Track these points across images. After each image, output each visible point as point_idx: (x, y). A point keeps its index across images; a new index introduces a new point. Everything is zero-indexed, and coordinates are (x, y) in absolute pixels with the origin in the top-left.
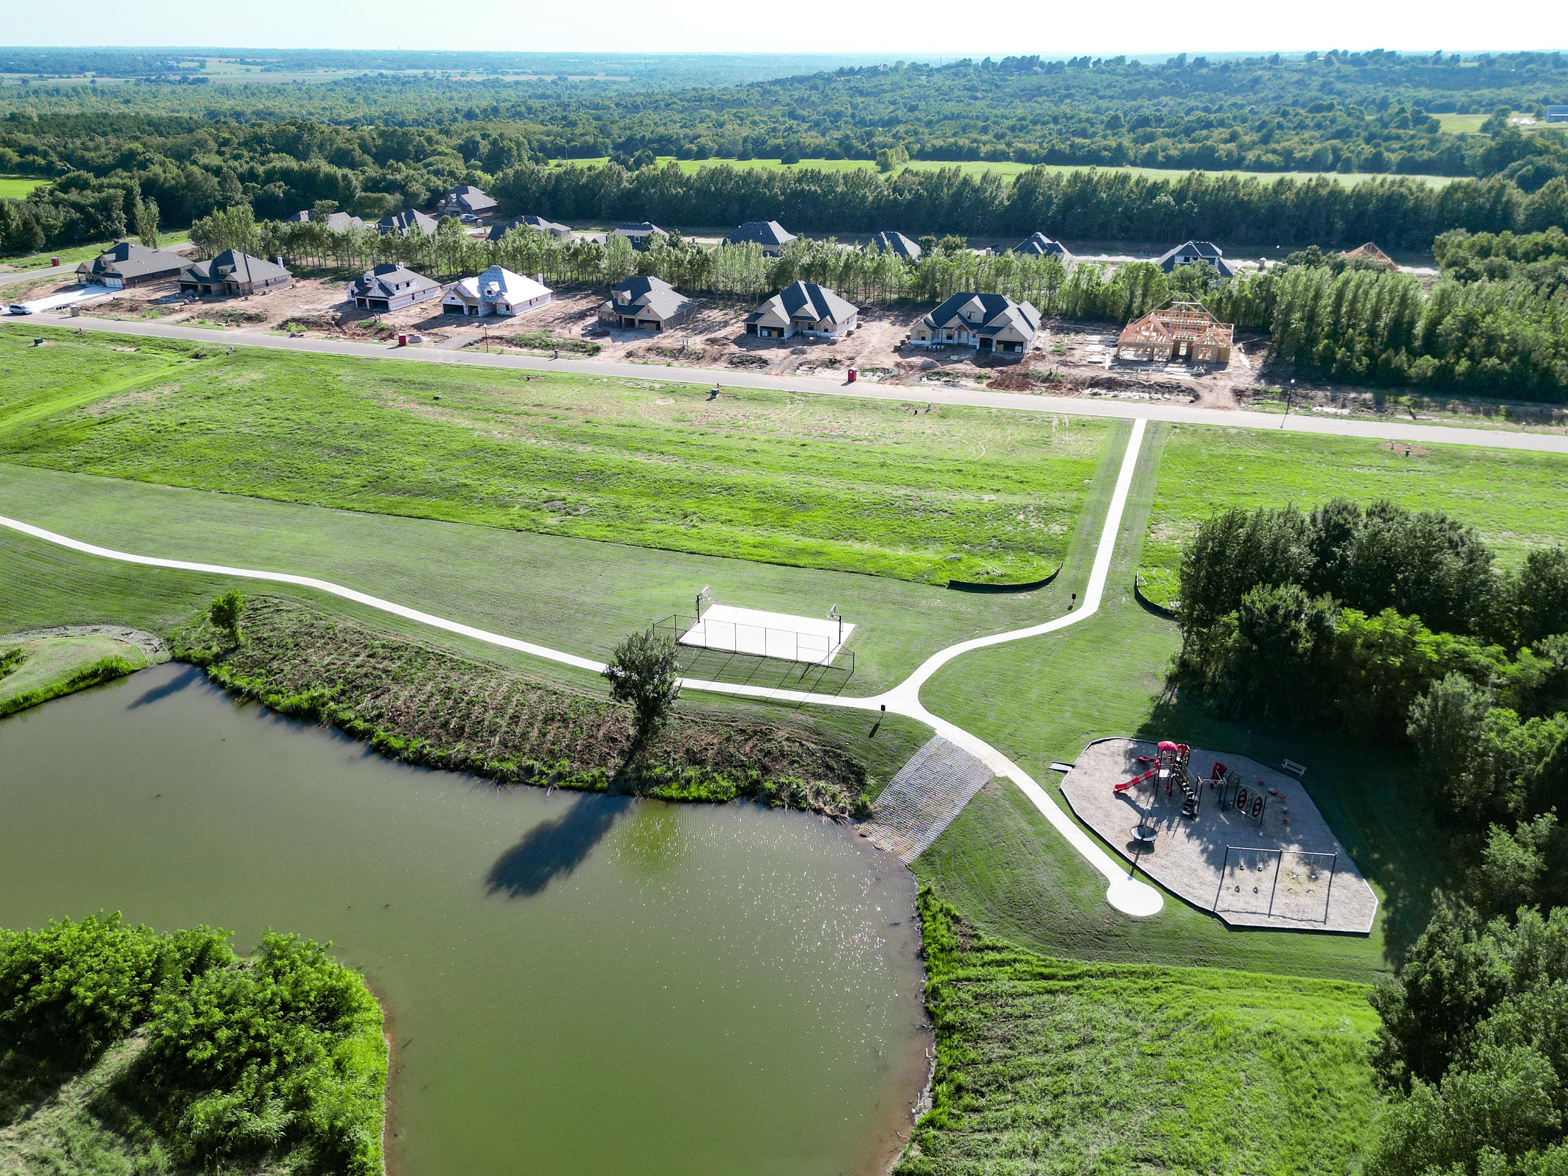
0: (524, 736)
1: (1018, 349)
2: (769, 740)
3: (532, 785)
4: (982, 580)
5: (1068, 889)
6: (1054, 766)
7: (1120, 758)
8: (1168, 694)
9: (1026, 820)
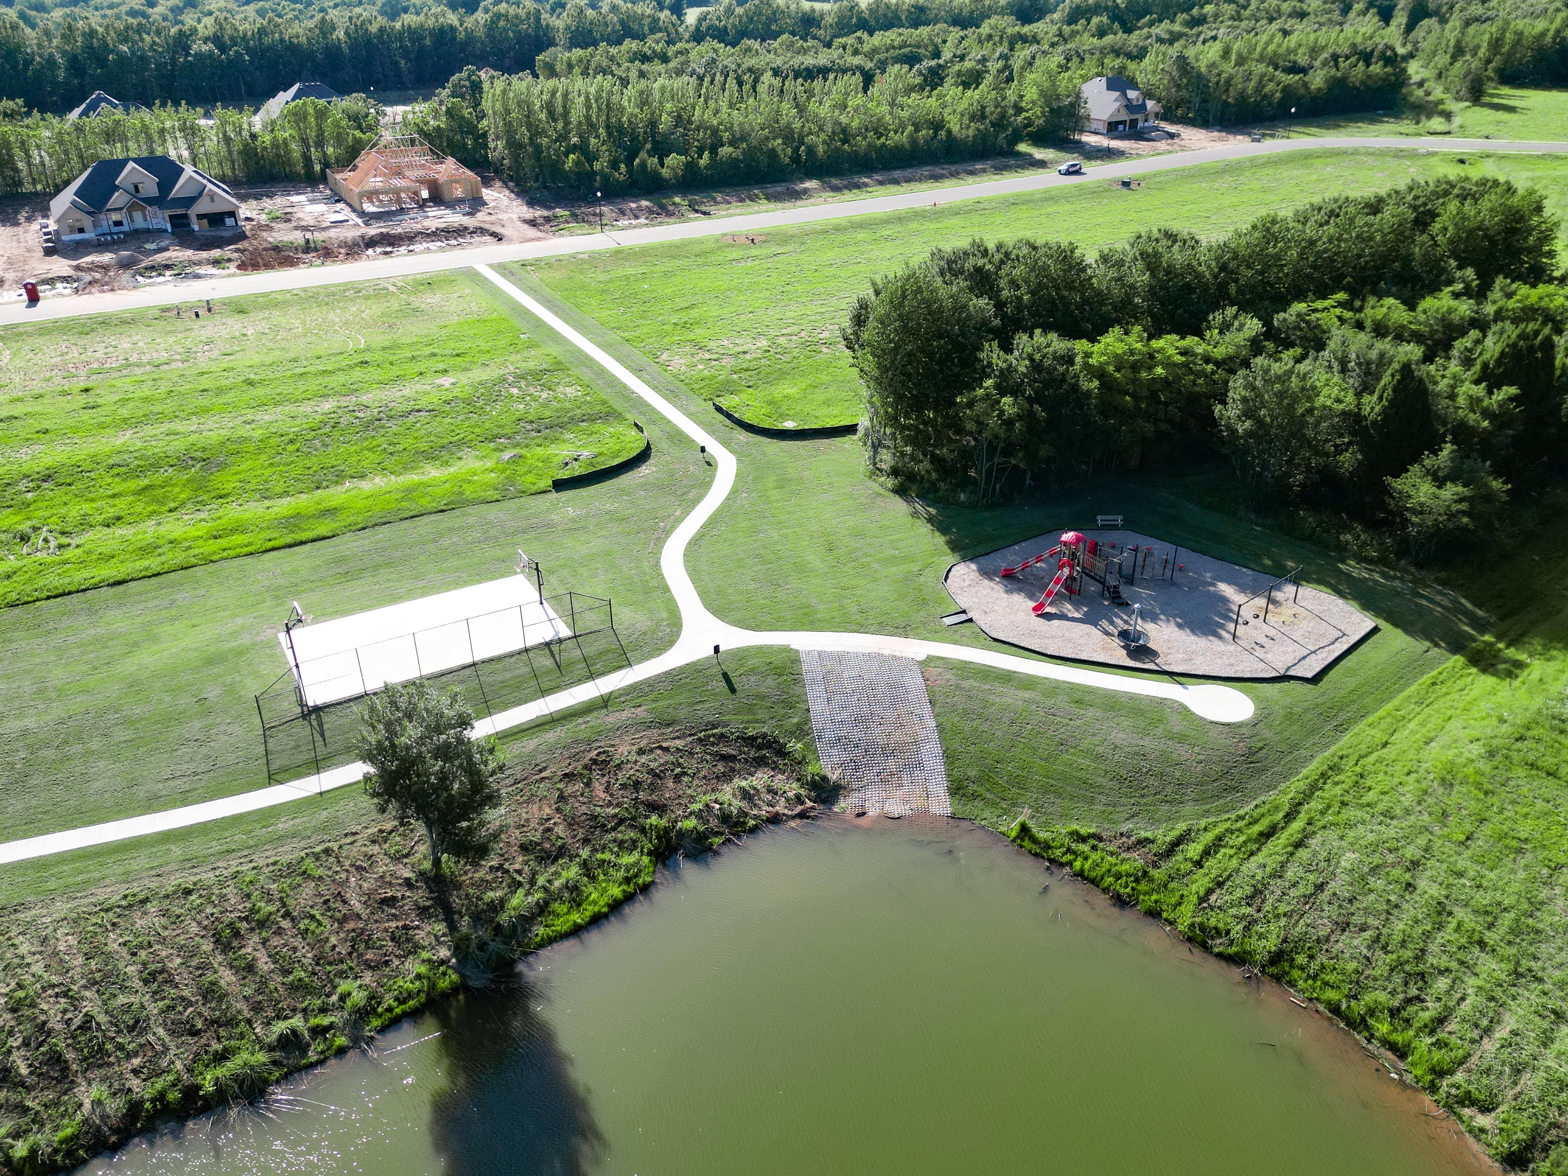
0: (210, 993)
1: (229, 221)
2: (619, 767)
3: (320, 1063)
4: (578, 470)
5: (1159, 731)
6: (948, 621)
7: (986, 582)
8: (918, 506)
9: (1017, 688)
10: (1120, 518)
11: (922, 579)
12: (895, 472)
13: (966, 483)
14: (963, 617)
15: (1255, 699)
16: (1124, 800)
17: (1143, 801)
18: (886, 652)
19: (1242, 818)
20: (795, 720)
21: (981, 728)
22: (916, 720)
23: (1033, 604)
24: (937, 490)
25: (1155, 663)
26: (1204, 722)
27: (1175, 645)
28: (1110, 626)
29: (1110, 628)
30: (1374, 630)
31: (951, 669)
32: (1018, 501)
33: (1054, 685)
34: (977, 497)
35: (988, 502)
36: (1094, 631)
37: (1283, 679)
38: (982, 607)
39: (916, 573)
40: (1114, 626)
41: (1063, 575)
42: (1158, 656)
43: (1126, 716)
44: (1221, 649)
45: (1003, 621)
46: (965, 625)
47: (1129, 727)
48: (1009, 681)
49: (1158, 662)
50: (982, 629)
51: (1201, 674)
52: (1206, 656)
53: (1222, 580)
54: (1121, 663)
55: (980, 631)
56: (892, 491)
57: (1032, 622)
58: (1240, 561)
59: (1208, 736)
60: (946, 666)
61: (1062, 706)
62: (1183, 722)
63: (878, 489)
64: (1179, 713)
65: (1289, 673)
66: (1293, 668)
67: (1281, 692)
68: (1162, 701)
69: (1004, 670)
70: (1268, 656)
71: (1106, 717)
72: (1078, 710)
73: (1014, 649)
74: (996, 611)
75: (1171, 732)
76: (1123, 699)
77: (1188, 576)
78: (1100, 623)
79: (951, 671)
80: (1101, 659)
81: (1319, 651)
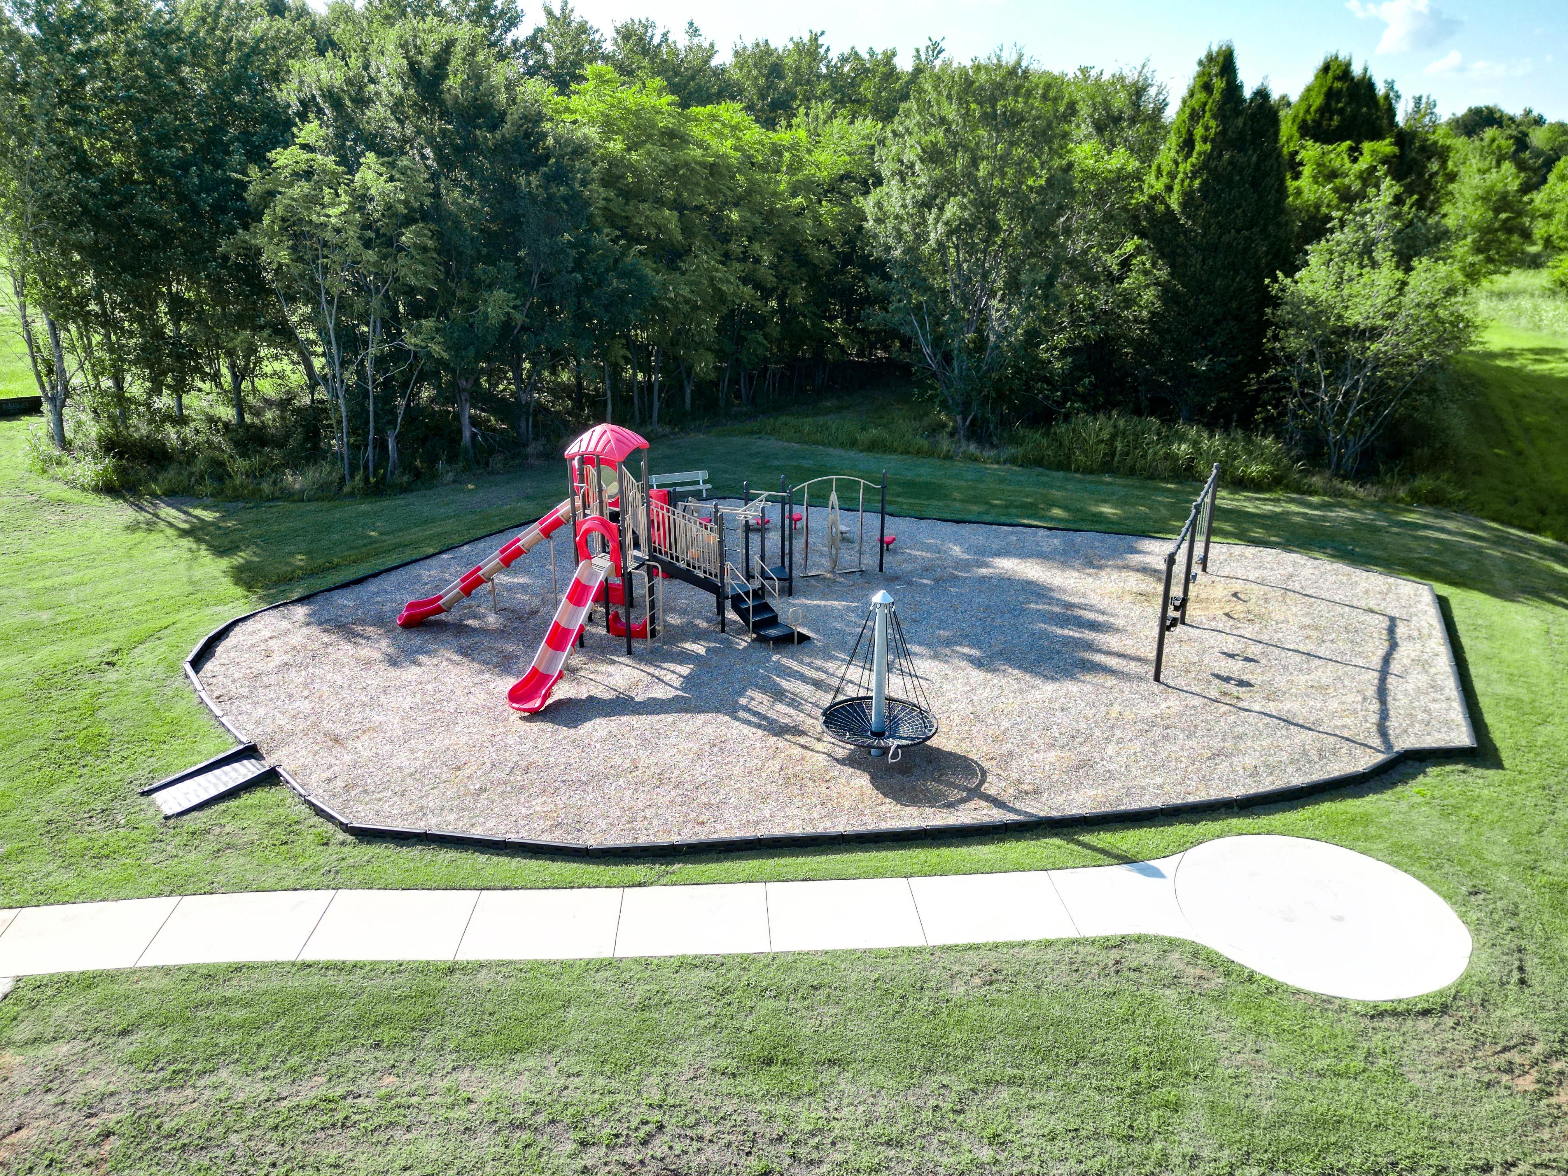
6: (170, 800)
7: (346, 650)
8: (162, 509)
10: (701, 475)
11: (112, 675)
23: (510, 682)
24: (223, 477)
25: (987, 798)
26: (1348, 1022)
27: (1005, 724)
28: (780, 707)
29: (781, 712)
30: (1443, 604)
31: (124, 1033)
32: (450, 476)
33: (640, 992)
34: (335, 476)
35: (366, 480)
36: (735, 730)
37: (1402, 768)
38: (326, 725)
39: (92, 663)
40: (794, 702)
41: (594, 575)
42: (984, 773)
43: (1012, 1082)
44: (1147, 711)
45: (403, 759)
46: (246, 799)
47: (1054, 1149)
48: (423, 1025)
49: (991, 788)
50: (311, 804)
51: (1158, 803)
52: (1120, 741)
53: (999, 554)
54: (872, 825)
55: (305, 810)
56: (96, 490)
57: (511, 740)
58: (1003, 519)
59: (1413, 1096)
60: (100, 1020)
61: (704, 1104)
62: (1264, 1045)
63: (58, 490)
64: (1219, 999)
65: (1403, 743)
66: (1394, 725)
67: (1445, 815)
68: (1115, 954)
69: (399, 968)
70: (1288, 706)
71: (927, 1114)
72: (782, 1108)
73: (447, 855)
74: (378, 729)
75: (1252, 1120)
76: (959, 990)
77: (913, 559)
78: (743, 701)
79: (122, 1042)
80: (795, 827)
81: (1395, 667)
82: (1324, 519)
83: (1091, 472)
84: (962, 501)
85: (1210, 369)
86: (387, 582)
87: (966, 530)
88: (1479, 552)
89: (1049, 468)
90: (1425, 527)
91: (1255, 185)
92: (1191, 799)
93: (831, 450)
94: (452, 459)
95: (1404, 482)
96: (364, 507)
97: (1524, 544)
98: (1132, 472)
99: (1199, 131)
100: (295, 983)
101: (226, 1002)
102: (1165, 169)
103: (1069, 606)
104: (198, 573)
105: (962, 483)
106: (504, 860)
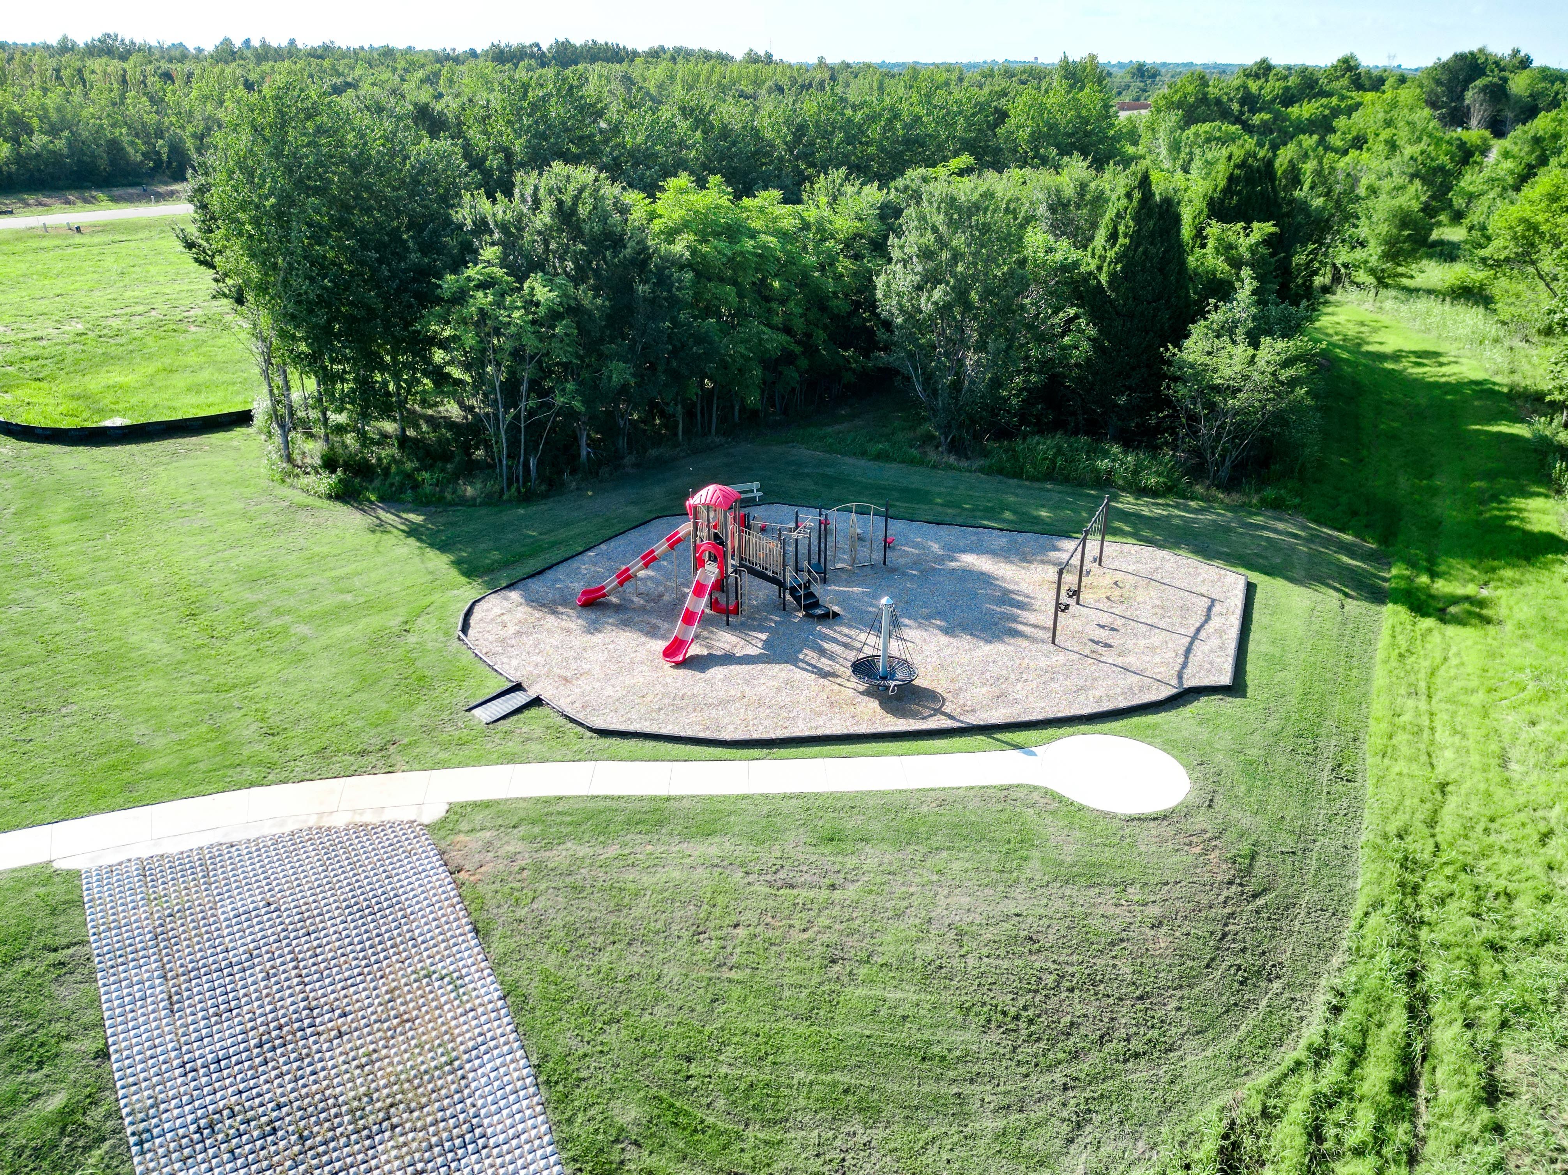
5: (1033, 869)
6: (484, 714)
7: (551, 621)
8: (382, 514)
9: (686, 838)
10: (755, 485)
11: (412, 639)
12: (330, 464)
13: (470, 469)
14: (518, 699)
15: (1170, 746)
16: (1039, 1082)
17: (1083, 1068)
18: (339, 821)
19: (1321, 1054)
20: (56, 1102)
21: (623, 970)
22: (444, 992)
23: (661, 645)
24: (416, 486)
25: (945, 714)
26: (1116, 823)
27: (959, 671)
28: (823, 660)
29: (825, 663)
30: (1250, 589)
31: (514, 827)
32: (574, 485)
33: (765, 809)
34: (497, 488)
35: (519, 492)
36: (798, 674)
37: (1186, 697)
38: (557, 671)
39: (396, 630)
40: (831, 657)
41: (707, 577)
42: (944, 700)
43: (948, 849)
44: (1044, 663)
45: (609, 691)
46: (527, 714)
47: (967, 875)
48: (660, 823)
49: (947, 709)
50: (566, 717)
51: (1040, 717)
52: (1026, 681)
53: (964, 551)
54: (881, 729)
55: (564, 721)
56: (330, 497)
57: (669, 680)
58: (970, 521)
59: (1140, 855)
60: (500, 821)
61: (801, 857)
62: (1073, 833)
63: (300, 498)
64: (1054, 813)
65: (1188, 683)
66: (1187, 672)
67: (1201, 723)
68: (1005, 793)
69: (641, 799)
70: (1131, 660)
71: (908, 862)
72: (839, 859)
73: (650, 744)
74: (588, 673)
75: (1061, 864)
76: (925, 809)
77: (907, 554)
78: (801, 656)
79: (515, 831)
80: (838, 729)
81: (1203, 635)
82: (1194, 521)
83: (1038, 480)
84: (942, 505)
85: (1129, 401)
86: (560, 573)
87: (943, 530)
88: (1293, 548)
89: (1008, 476)
90: (1264, 528)
91: (1161, 270)
92: (1060, 715)
93: (847, 460)
94: (573, 472)
95: (1257, 492)
96: (521, 511)
97: (1329, 541)
98: (1066, 480)
99: (1121, 229)
100: (591, 805)
101: (559, 813)
102: (1098, 253)
103: (1007, 592)
104: (431, 565)
105: (943, 490)
106: (682, 746)
